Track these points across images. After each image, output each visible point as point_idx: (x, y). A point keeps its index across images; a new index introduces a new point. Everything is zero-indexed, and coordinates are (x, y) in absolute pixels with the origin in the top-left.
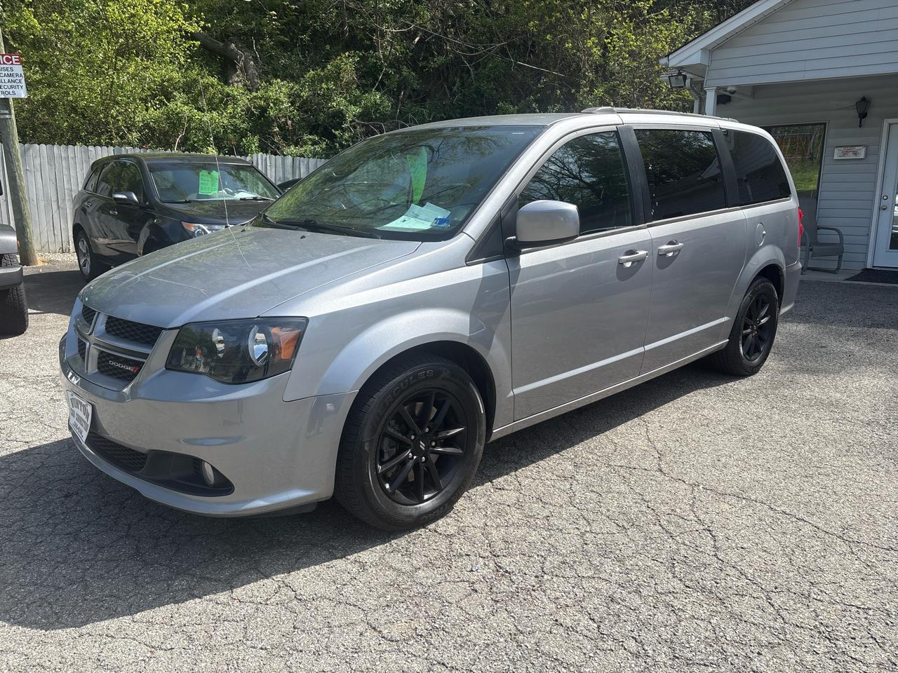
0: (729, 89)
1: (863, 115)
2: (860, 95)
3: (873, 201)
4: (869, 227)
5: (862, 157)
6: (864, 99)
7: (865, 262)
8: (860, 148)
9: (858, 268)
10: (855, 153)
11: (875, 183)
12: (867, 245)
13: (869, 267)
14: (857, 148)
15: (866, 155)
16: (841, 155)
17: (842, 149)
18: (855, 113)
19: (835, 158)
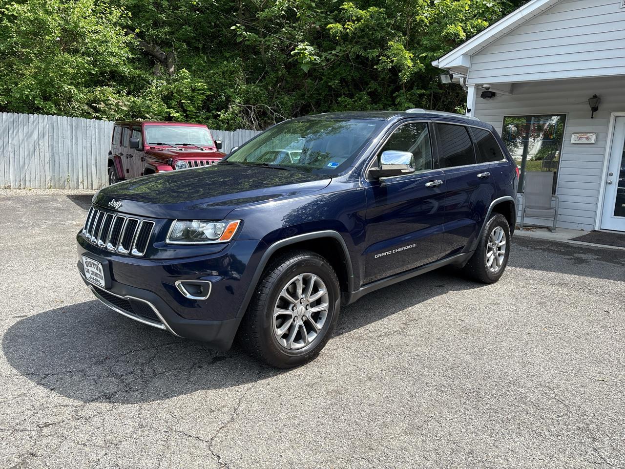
0: (484, 86)
1: (595, 109)
2: (591, 93)
3: (600, 177)
4: (597, 198)
5: (593, 141)
6: (595, 96)
7: (594, 225)
8: (592, 134)
9: (588, 230)
10: (588, 139)
11: (603, 162)
12: (596, 212)
13: (597, 229)
14: (589, 134)
15: (597, 140)
16: (577, 140)
17: (578, 135)
18: (588, 108)
19: (572, 141)
